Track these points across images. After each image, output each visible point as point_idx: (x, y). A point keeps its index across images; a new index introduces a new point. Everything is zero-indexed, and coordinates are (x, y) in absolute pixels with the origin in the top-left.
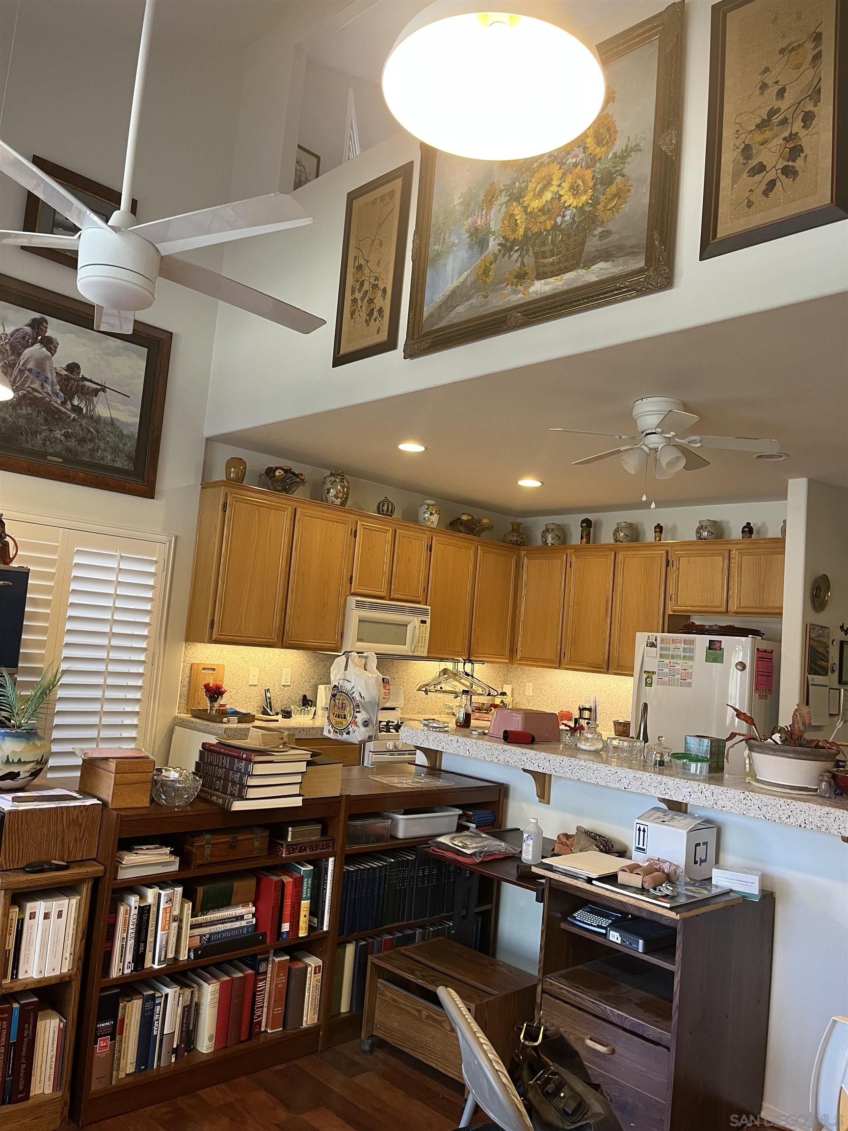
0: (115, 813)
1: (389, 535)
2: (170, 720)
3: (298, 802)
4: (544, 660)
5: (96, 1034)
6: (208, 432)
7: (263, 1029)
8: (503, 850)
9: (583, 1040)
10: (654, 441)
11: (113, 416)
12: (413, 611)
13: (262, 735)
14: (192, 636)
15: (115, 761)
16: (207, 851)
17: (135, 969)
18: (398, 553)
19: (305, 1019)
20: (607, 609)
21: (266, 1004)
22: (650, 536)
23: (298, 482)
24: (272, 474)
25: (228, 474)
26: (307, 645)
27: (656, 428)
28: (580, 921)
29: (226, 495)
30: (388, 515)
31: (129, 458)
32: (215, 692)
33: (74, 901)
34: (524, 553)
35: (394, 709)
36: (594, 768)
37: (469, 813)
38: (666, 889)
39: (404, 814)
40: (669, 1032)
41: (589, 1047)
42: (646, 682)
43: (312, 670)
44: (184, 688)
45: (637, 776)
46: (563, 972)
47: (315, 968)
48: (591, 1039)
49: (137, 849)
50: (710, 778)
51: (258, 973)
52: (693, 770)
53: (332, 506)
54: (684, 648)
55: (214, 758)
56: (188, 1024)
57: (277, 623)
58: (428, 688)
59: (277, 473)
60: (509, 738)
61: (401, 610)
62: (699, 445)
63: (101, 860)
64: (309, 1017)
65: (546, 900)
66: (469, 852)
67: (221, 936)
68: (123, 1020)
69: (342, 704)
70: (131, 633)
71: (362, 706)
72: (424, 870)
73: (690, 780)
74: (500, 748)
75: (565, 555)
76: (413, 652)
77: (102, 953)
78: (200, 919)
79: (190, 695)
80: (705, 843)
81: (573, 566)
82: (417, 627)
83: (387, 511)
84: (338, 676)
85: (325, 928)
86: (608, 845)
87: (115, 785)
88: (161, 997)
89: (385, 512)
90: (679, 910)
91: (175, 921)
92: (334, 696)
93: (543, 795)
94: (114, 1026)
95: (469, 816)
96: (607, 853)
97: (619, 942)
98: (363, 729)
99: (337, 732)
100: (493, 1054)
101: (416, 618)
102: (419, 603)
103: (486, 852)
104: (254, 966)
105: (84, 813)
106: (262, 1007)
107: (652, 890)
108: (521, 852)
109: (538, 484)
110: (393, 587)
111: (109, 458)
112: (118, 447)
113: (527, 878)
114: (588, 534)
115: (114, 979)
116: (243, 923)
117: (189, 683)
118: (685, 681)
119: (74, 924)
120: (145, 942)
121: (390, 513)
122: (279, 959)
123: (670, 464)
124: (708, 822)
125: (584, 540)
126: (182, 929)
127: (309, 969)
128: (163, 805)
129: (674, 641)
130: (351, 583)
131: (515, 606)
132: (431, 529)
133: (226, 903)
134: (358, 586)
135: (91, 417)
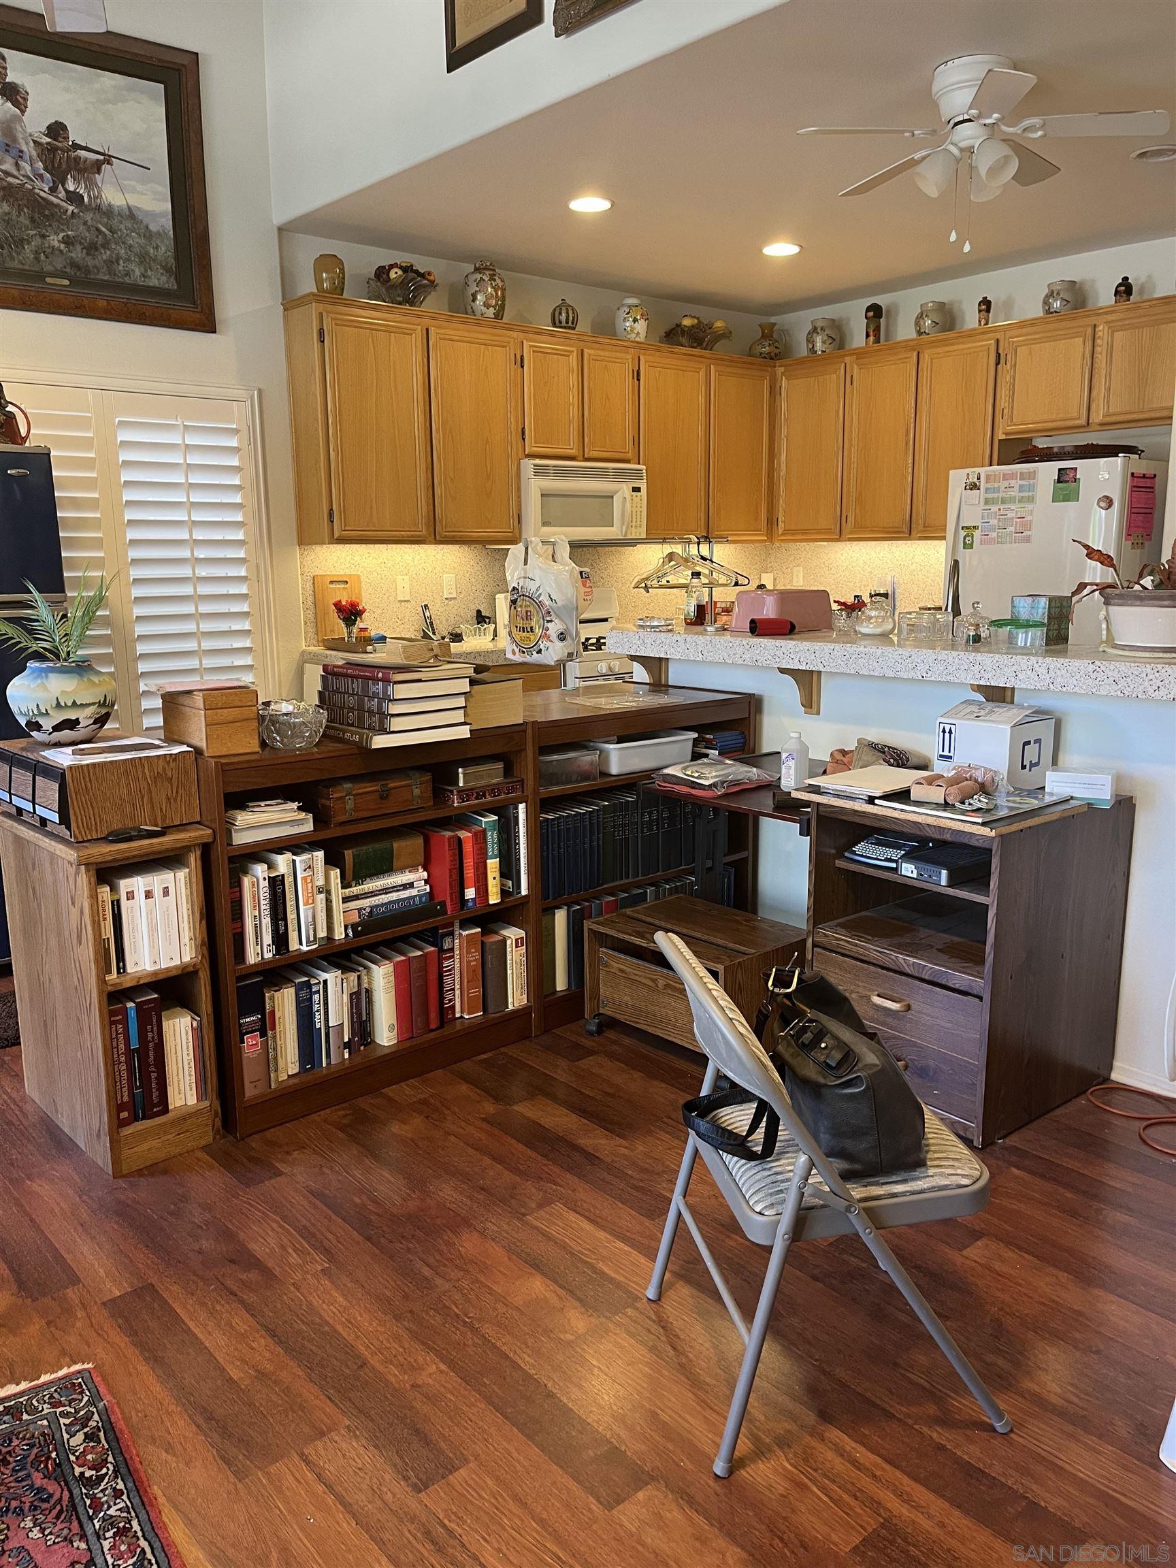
0: (213, 761)
1: (573, 360)
2: (296, 656)
3: (464, 733)
4: (819, 531)
5: (240, 1031)
6: (278, 219)
7: (458, 1015)
8: (755, 778)
9: (868, 998)
10: (968, 134)
11: (130, 203)
12: (621, 475)
13: (404, 647)
14: (306, 538)
15: (201, 694)
16: (350, 804)
17: (278, 952)
18: (589, 387)
19: (510, 1000)
20: (907, 444)
21: (457, 986)
22: (971, 319)
23: (425, 286)
24: (385, 276)
25: (319, 282)
26: (471, 537)
27: (970, 108)
28: (862, 856)
29: (321, 315)
30: (569, 328)
31: (167, 270)
32: (351, 612)
33: (182, 874)
34: (780, 370)
35: (606, 620)
36: (878, 654)
37: (708, 736)
38: (980, 801)
39: (618, 743)
40: (982, 978)
41: (876, 1005)
42: (965, 543)
43: (484, 574)
44: (308, 612)
45: (939, 658)
46: (840, 920)
47: (517, 940)
48: (879, 996)
49: (253, 807)
50: (1047, 651)
51: (441, 950)
52: (1020, 642)
53: (480, 322)
54: (1021, 486)
55: (342, 684)
56: (360, 1015)
57: (423, 508)
58: (649, 583)
59: (393, 275)
60: (758, 628)
61: (602, 474)
62: (1040, 133)
63: (206, 823)
64: (516, 998)
65: (813, 832)
66: (707, 783)
67: (386, 908)
68: (273, 1013)
69: (527, 612)
70: (220, 537)
71: (555, 613)
72: (650, 813)
73: (1016, 654)
74: (744, 643)
75: (843, 365)
76: (626, 535)
77: (230, 936)
78: (356, 890)
79: (318, 621)
80: (1038, 741)
81: (855, 383)
82: (628, 498)
83: (567, 322)
84: (516, 574)
85: (524, 892)
86: (901, 759)
87: (207, 725)
88: (319, 983)
89: (564, 324)
90: (994, 825)
91: (320, 892)
92: (514, 602)
93: (810, 703)
94: (263, 1020)
95: (704, 740)
96: (898, 766)
97: (915, 876)
98: (559, 644)
99: (524, 652)
100: (725, 1000)
101: (624, 486)
102: (628, 461)
103: (731, 781)
104: (436, 939)
105: (172, 765)
106: (453, 989)
107: (958, 805)
108: (780, 778)
109: (795, 250)
110: (586, 439)
111: (137, 273)
112: (147, 253)
113: (788, 808)
114: (877, 329)
115: (252, 965)
116: (414, 892)
117: (315, 603)
118: (1023, 533)
119: (187, 903)
120: (285, 919)
121: (571, 325)
122: (467, 932)
123: (993, 171)
124: (1041, 714)
125: (871, 338)
126: (331, 901)
127: (509, 942)
128: (279, 749)
129: (1006, 477)
130: (524, 439)
131: (772, 455)
132: (637, 345)
133: (387, 868)
134: (536, 443)
135: (98, 208)
